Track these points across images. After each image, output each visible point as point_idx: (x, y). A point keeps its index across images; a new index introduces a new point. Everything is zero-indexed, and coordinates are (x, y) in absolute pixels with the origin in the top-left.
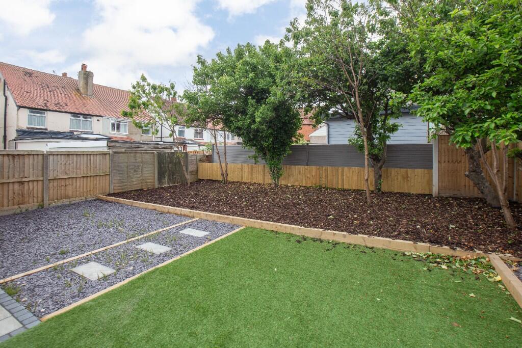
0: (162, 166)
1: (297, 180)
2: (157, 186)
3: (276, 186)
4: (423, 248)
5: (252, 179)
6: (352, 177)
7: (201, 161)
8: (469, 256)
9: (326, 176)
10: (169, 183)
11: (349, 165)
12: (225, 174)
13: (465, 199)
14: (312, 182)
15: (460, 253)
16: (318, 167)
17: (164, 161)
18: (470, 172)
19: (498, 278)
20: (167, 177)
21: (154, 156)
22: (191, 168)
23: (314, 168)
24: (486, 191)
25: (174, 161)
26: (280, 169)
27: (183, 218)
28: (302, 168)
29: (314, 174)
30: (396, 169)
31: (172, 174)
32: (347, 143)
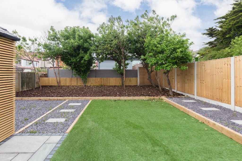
0: (23, 79)
1: (92, 84)
2: (21, 90)
3: (85, 86)
4: (147, 98)
5: (71, 84)
6: (113, 81)
7: (41, 76)
8: (157, 98)
9: (104, 81)
10: (26, 89)
11: (112, 77)
12: (59, 83)
13: (147, 86)
14: (98, 84)
15: (155, 97)
16: (100, 78)
17: (24, 77)
18: (149, 78)
19: (165, 101)
20: (25, 86)
21: (19, 74)
22: (37, 80)
23: (99, 78)
24: (153, 83)
25: (29, 77)
26: (87, 79)
27: (60, 101)
28: (94, 78)
29: (99, 81)
30: (127, 78)
31: (28, 84)
32: (112, 69)
